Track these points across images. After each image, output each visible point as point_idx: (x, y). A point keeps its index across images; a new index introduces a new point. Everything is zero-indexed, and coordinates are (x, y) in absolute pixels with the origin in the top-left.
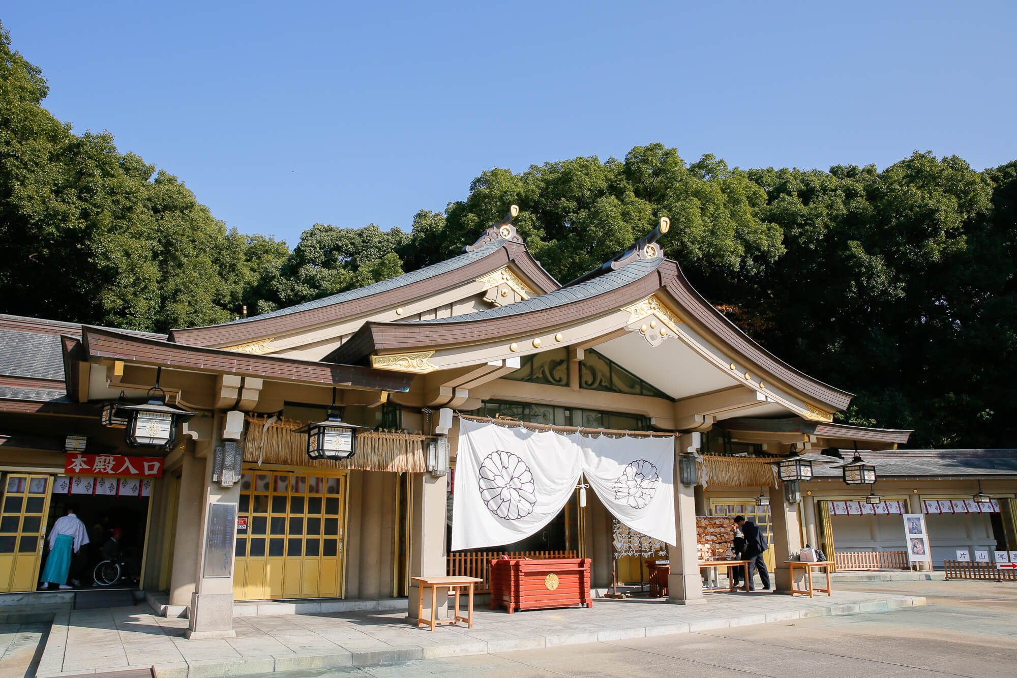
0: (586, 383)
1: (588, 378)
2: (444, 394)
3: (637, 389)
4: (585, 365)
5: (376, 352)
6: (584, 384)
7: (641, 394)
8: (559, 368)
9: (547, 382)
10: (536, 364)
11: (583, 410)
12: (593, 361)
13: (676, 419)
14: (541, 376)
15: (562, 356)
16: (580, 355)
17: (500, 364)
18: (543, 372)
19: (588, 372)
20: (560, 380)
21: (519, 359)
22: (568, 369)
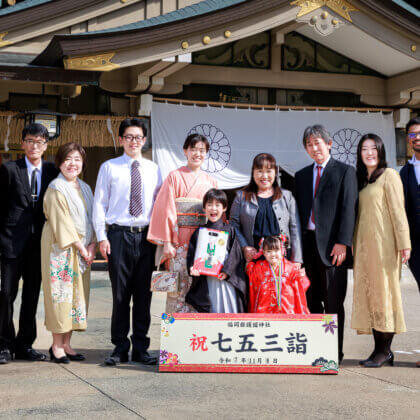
0: (289, 64)
1: (291, 59)
2: (142, 82)
3: (345, 67)
4: (288, 48)
5: (67, 57)
6: (285, 65)
7: (349, 73)
8: (261, 52)
9: (249, 66)
10: (237, 49)
11: (287, 90)
12: (296, 43)
13: (386, 95)
14: (242, 60)
15: (264, 40)
16: (280, 39)
17: (173, 59)
18: (245, 57)
19: (292, 55)
20: (262, 63)
21: (190, 55)
22: (270, 53)
